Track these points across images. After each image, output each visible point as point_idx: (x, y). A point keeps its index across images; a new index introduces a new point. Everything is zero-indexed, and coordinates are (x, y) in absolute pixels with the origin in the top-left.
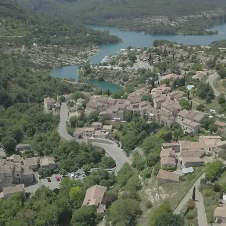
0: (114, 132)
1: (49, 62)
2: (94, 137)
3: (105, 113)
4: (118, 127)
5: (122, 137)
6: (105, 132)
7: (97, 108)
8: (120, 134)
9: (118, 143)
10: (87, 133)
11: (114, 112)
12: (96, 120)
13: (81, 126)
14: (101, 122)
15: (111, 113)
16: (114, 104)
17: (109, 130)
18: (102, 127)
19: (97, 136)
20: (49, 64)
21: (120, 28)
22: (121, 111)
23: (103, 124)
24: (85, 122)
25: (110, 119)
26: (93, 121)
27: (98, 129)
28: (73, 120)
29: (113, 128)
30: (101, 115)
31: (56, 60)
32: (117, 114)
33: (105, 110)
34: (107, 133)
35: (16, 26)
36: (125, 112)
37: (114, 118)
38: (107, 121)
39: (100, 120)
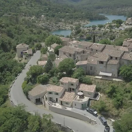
0: (98, 98)
1: (49, 26)
2: (62, 103)
3: (85, 62)
4: (108, 90)
5: (115, 112)
6: (82, 97)
7: (74, 55)
8: (110, 103)
9: (105, 124)
10: (51, 96)
11: (102, 62)
12: (70, 74)
13: (45, 82)
14: (76, 78)
15: (96, 63)
16: (102, 51)
17: (89, 93)
18: (78, 87)
19: (67, 103)
20: (49, 27)
21: (106, 14)
22: (114, 62)
23: (81, 82)
24: (52, 75)
25: (93, 74)
26: (64, 76)
27: (70, 90)
28: (33, 71)
29: (97, 90)
30: (78, 66)
31: (56, 25)
32: (106, 67)
33: (86, 59)
34: (86, 99)
35: (33, 6)
36: (120, 64)
37: (101, 73)
38: (87, 76)
39: (75, 74)
